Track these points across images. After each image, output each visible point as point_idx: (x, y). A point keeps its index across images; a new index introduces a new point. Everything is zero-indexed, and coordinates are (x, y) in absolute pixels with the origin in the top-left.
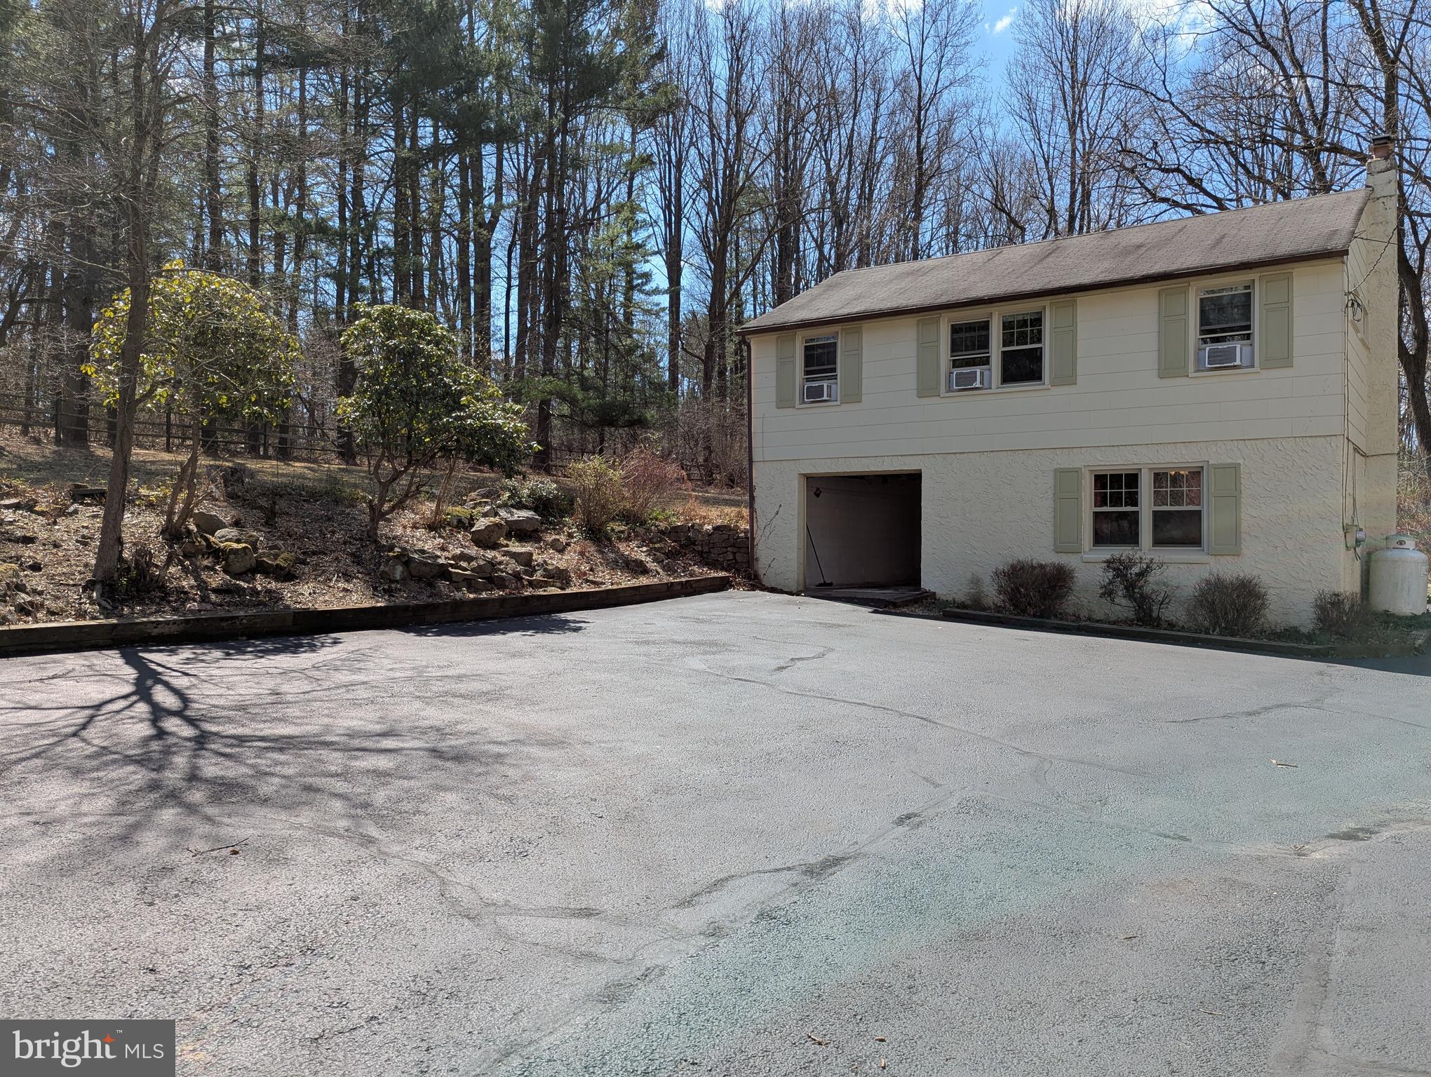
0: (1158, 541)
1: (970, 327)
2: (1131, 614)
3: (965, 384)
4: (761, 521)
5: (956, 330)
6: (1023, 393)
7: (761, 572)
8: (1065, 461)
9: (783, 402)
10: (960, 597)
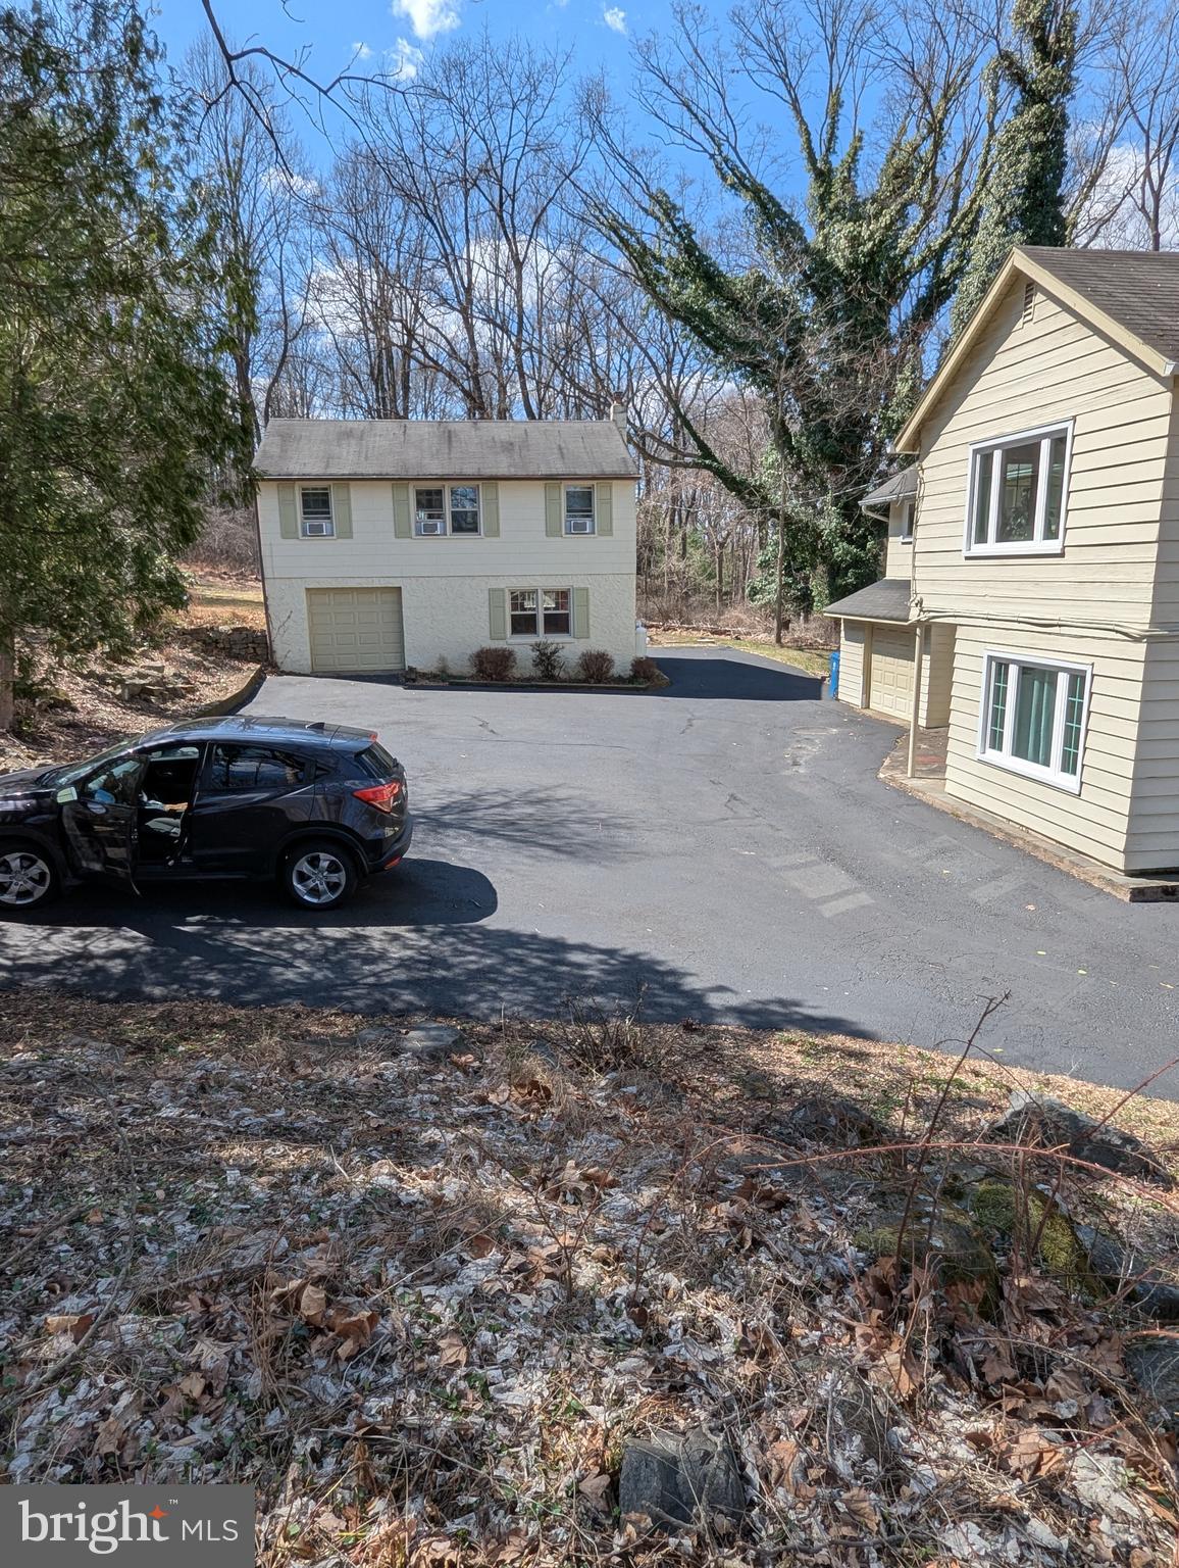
0: (547, 630)
1: (429, 493)
2: (539, 673)
3: (430, 530)
4: (276, 624)
5: (419, 493)
6: (466, 541)
7: (279, 661)
8: (494, 584)
9: (287, 533)
10: (435, 671)
